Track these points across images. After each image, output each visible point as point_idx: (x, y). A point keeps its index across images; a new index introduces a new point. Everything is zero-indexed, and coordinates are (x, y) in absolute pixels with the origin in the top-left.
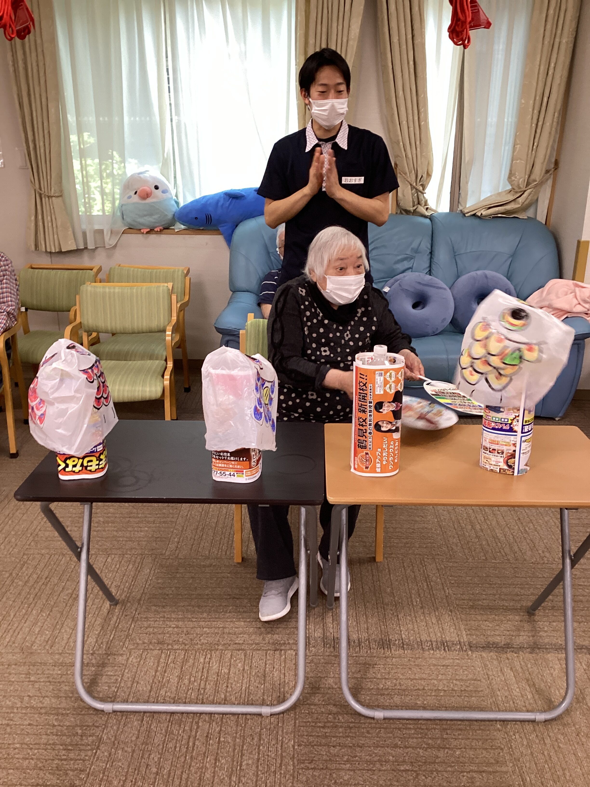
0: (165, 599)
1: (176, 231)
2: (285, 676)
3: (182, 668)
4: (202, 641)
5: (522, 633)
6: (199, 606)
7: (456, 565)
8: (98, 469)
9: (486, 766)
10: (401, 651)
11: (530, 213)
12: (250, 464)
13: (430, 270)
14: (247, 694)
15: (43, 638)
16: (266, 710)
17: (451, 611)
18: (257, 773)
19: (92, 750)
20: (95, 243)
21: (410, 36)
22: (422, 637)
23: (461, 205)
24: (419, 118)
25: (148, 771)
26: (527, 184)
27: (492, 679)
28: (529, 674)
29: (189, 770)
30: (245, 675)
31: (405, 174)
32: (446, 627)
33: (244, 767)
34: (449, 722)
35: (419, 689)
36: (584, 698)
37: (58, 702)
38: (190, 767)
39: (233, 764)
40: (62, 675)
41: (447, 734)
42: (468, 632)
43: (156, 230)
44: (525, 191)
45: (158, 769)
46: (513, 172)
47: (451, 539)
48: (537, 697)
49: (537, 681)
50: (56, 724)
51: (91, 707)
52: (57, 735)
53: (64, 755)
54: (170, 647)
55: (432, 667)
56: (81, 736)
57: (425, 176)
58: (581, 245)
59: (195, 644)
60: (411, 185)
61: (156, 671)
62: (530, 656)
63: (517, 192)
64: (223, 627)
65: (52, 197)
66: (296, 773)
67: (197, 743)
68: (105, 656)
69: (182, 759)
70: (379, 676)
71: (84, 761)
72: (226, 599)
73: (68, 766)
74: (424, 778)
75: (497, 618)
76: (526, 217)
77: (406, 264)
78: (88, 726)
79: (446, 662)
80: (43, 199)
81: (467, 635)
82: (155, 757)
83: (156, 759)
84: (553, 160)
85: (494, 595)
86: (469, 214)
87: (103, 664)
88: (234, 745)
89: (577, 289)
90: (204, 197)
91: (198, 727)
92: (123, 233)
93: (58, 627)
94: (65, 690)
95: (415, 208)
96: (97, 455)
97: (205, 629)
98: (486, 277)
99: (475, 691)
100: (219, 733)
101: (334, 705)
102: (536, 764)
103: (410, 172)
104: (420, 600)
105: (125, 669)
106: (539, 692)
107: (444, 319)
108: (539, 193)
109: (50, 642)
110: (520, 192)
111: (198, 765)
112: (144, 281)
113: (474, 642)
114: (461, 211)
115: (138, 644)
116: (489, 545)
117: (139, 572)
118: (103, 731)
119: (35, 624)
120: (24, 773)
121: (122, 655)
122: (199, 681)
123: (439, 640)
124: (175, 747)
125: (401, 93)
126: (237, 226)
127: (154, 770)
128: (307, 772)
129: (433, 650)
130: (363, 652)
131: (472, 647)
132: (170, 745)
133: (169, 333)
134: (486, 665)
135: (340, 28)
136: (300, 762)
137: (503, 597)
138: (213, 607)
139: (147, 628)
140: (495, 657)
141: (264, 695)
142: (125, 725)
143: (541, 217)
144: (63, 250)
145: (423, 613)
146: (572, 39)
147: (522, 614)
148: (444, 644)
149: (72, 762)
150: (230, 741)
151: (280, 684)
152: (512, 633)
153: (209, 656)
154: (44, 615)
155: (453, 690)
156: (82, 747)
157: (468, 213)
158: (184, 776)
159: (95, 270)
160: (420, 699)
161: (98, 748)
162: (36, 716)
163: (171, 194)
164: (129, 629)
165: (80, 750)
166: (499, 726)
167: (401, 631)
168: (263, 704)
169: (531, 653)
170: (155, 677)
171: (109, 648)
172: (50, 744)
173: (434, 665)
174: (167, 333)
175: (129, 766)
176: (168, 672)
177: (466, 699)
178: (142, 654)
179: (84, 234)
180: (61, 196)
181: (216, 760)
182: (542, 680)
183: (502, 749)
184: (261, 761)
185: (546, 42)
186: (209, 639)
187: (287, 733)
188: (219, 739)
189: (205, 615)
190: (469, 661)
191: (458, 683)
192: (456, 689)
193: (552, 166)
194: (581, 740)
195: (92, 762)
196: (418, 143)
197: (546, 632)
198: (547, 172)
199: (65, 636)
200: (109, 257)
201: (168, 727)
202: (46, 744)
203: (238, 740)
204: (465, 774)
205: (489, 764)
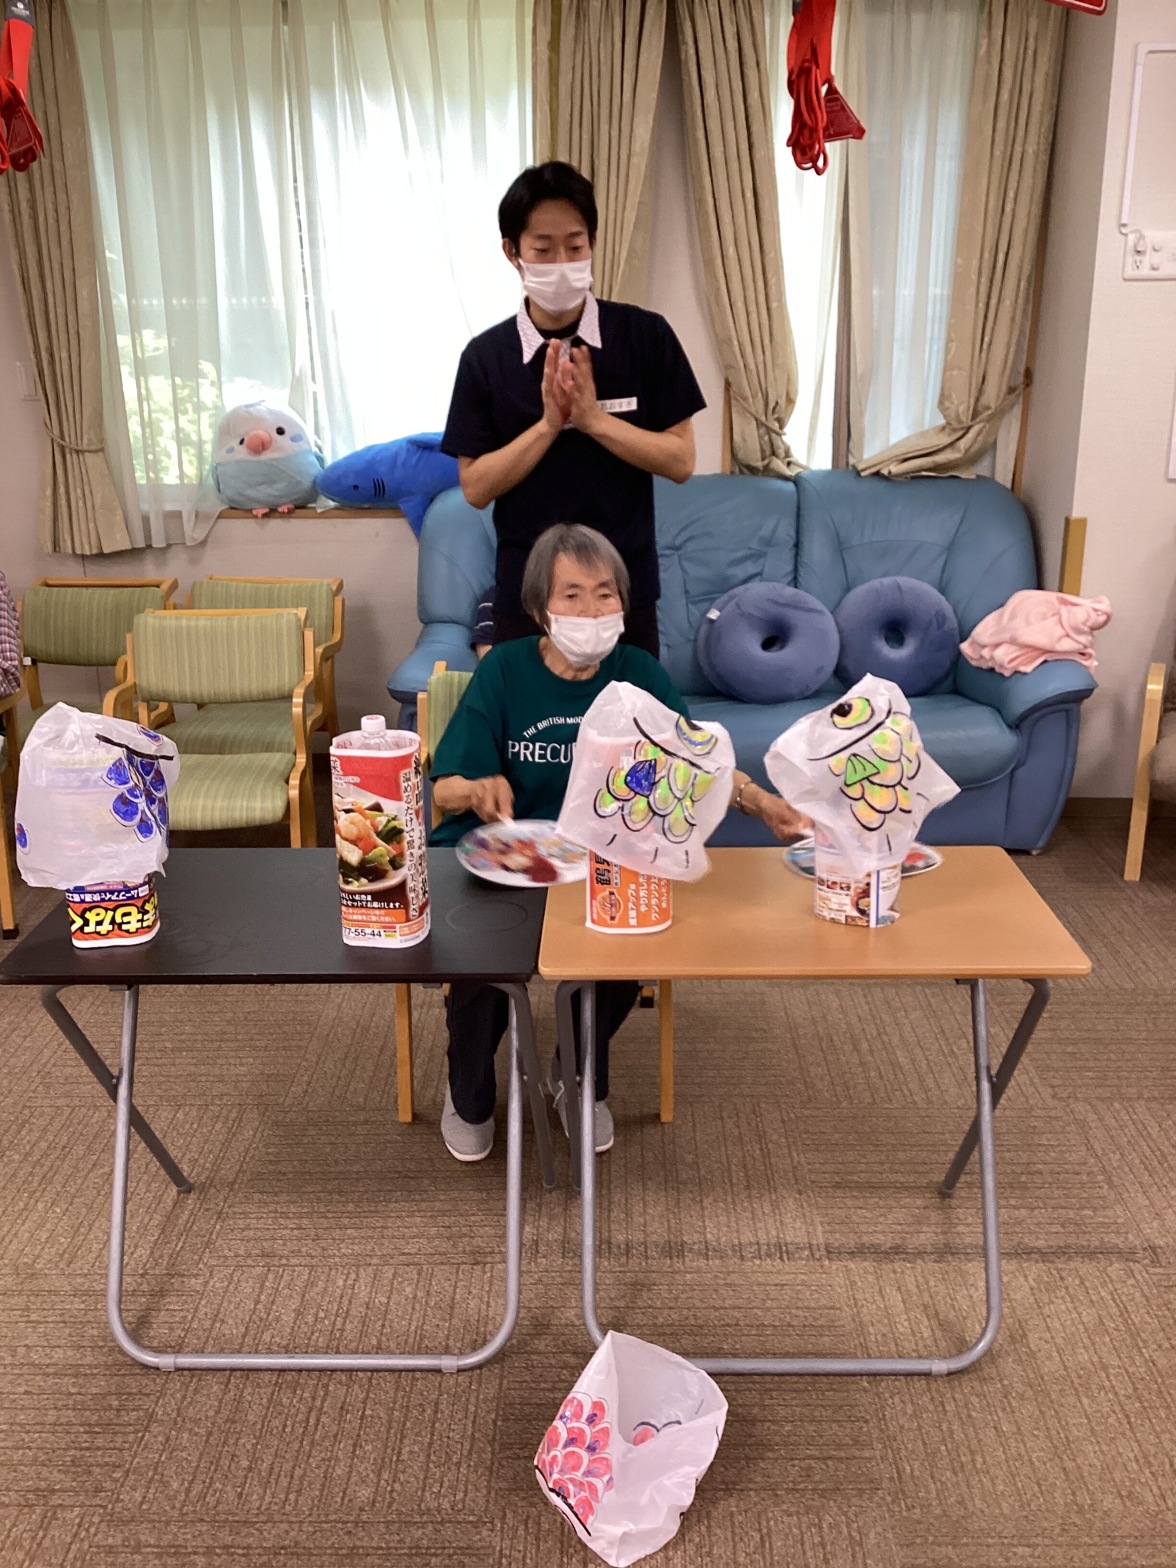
0: (279, 1180)
1: (319, 511)
2: (488, 1306)
3: (304, 1296)
4: (343, 1251)
5: (925, 1229)
6: (340, 1193)
7: (816, 1113)
8: (142, 928)
9: (835, 1450)
10: (702, 1263)
11: (982, 469)
12: (407, 913)
13: (795, 578)
14: (418, 1338)
15: (53, 1250)
16: (448, 1363)
17: (800, 1193)
18: (428, 1466)
19: (136, 1432)
20: (167, 538)
21: (744, 146)
22: (742, 1237)
23: (854, 457)
24: (767, 295)
25: (233, 1465)
26: (975, 415)
27: (863, 1306)
28: (931, 1297)
29: (307, 1463)
30: (417, 1306)
31: (745, 399)
32: (788, 1220)
33: (404, 1456)
34: (777, 1378)
35: (728, 1325)
36: (1024, 1336)
37: (79, 1356)
38: (308, 1458)
39: (385, 1452)
40: (86, 1311)
41: (772, 1398)
42: (828, 1228)
43: (280, 510)
44: (969, 429)
45: (251, 1462)
46: (946, 393)
47: (812, 1069)
48: (939, 1334)
49: (944, 1308)
50: (73, 1391)
51: (137, 1362)
52: (74, 1410)
53: (86, 1442)
54: (284, 1261)
55: (755, 1288)
56: (118, 1410)
57: (782, 402)
58: (1072, 526)
59: (330, 1256)
60: (756, 419)
61: (257, 1302)
62: (936, 1266)
63: (955, 430)
64: (382, 1227)
65: (83, 452)
66: (496, 1464)
67: (324, 1419)
68: (166, 1279)
69: (296, 1445)
70: (659, 1304)
71: (120, 1450)
72: (392, 1179)
73: (91, 1460)
74: (722, 1469)
75: (881, 1203)
76: (973, 477)
77: (750, 568)
78: (130, 1394)
79: (784, 1278)
80: (68, 456)
81: (824, 1233)
82: (246, 1442)
83: (249, 1447)
84: (1022, 369)
85: (882, 1164)
86: (867, 472)
87: (161, 1291)
88: (390, 1422)
89: (1064, 610)
90: (370, 449)
91: (327, 1393)
92: (219, 517)
93: (82, 1230)
94: (92, 1336)
95: (766, 462)
96: (139, 905)
97: (349, 1231)
98: (899, 587)
99: (830, 1326)
100: (364, 1402)
101: (574, 1353)
102: (924, 1444)
103: (754, 397)
104: (746, 1175)
105: (201, 1299)
106: (944, 1326)
107: (820, 670)
108: (998, 430)
109: (67, 1256)
110: (962, 429)
111: (323, 1455)
112: (256, 606)
113: (836, 1245)
114: (854, 466)
115: (225, 1257)
116: (881, 1077)
117: (234, 1134)
118: (157, 1402)
119: (40, 1226)
120: (15, 1471)
121: (196, 1276)
122: (333, 1318)
123: (774, 1241)
124: (285, 1426)
125: (731, 251)
126: (432, 500)
127: (245, 1463)
128: (517, 1463)
129: (760, 1258)
130: (634, 1264)
131: (830, 1252)
132: (276, 1423)
133: (298, 700)
134: (853, 1283)
135: (615, 133)
136: (504, 1446)
137: (896, 1167)
138: (366, 1192)
139: (243, 1230)
140: (871, 1270)
141: (448, 1339)
142: (196, 1391)
143: (1004, 477)
144: (106, 551)
145: (750, 1197)
146: (1044, 146)
147: (928, 1195)
148: (781, 1248)
149: (100, 1453)
150: (382, 1415)
151: (478, 1321)
152: (907, 1229)
153: (353, 1276)
154: (58, 1210)
155: (789, 1325)
156: (117, 1428)
157: (864, 470)
158: (298, 1472)
159: (165, 587)
160: (730, 1341)
161: (147, 1429)
162: (38, 1378)
163: (308, 443)
164: (211, 1234)
165: (115, 1433)
166: (866, 1384)
167: (705, 1228)
168: (447, 1351)
169: (936, 1262)
170: (254, 1313)
171: (173, 1265)
172: (62, 1424)
173: (759, 1284)
174: (295, 700)
175: (200, 1459)
176: (277, 1303)
177: (813, 1339)
178: (232, 1275)
179: (146, 520)
180: (102, 450)
181: (355, 1445)
182: (953, 1306)
183: (866, 1422)
184: (436, 1447)
185: (997, 153)
186: (356, 1248)
187: (485, 1401)
188: (363, 1413)
189: (351, 1207)
190: (824, 1276)
191: (800, 1313)
192: (795, 1323)
193: (1021, 379)
194: (1010, 1403)
195: (136, 1452)
196: (767, 341)
197: (968, 1225)
198: (1011, 390)
199: (95, 1245)
200: (194, 562)
201: (273, 1394)
202: (55, 1424)
203: (396, 1413)
204: (796, 1462)
205: (839, 1446)
